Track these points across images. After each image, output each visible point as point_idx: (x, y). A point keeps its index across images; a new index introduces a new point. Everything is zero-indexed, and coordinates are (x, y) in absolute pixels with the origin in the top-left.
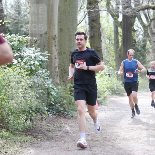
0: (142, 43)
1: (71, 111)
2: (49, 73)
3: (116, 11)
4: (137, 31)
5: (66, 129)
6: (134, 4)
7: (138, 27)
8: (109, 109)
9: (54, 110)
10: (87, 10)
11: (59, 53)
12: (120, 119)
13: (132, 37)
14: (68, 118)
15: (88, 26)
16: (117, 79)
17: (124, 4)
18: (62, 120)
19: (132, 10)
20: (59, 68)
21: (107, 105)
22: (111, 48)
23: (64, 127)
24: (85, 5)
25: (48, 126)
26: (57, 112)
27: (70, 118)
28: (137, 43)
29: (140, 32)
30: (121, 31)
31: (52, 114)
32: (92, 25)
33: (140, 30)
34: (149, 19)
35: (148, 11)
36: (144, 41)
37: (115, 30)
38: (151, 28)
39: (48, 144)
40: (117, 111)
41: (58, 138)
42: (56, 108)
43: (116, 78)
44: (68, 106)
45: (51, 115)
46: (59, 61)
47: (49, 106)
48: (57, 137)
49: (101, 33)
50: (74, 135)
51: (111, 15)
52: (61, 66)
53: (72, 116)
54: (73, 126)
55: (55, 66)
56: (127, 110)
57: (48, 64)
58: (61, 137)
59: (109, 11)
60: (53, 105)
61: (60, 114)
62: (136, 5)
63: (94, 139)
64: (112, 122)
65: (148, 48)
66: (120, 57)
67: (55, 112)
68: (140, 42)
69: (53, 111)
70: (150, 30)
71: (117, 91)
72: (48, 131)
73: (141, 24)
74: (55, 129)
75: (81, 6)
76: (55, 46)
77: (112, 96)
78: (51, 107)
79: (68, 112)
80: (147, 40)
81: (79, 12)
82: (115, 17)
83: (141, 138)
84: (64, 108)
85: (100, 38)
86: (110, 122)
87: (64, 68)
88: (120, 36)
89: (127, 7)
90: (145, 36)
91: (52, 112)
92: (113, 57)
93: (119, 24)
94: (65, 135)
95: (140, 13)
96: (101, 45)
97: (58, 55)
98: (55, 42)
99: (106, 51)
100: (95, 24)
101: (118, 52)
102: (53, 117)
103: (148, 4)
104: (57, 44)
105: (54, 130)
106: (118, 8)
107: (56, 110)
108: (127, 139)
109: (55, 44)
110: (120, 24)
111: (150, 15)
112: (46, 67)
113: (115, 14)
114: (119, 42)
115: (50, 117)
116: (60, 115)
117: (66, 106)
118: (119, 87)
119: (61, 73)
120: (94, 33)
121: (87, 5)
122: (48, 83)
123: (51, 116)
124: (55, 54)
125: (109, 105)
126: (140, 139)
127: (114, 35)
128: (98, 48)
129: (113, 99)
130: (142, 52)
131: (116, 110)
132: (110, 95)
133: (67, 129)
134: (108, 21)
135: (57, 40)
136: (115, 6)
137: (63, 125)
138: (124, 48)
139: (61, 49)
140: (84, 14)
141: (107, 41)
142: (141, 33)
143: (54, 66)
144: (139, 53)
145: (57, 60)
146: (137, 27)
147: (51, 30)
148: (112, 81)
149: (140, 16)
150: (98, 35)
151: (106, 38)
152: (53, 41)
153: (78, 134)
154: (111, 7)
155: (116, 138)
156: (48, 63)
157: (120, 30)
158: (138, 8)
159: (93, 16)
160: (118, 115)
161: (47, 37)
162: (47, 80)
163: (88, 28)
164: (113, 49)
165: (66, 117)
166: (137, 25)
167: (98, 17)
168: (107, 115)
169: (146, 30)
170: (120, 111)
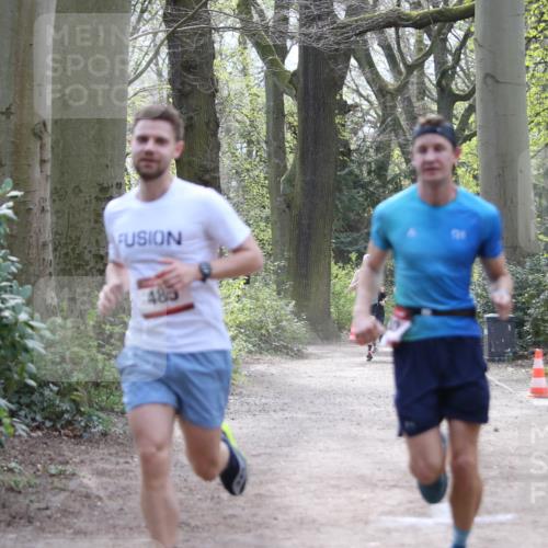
0: (373, 156)
1: (101, 414)
2: (19, 266)
3: (274, 33)
4: (355, 111)
5: (81, 485)
6: (343, 6)
7: (361, 95)
8: (246, 407)
9: (34, 408)
10: (163, 27)
11: (55, 191)
12: (289, 446)
13: (337, 132)
14: (91, 441)
15: (166, 89)
16: (279, 294)
17: (307, 7)
18: (67, 448)
19: (338, 27)
20: (55, 250)
21: (238, 391)
22: (256, 173)
23: (74, 475)
24: (158, 6)
25: (11, 470)
26: (46, 418)
27: (97, 442)
28: (355, 156)
29: (368, 113)
30: (295, 109)
31: (27, 425)
32: (183, 83)
33: (365, 105)
34: (401, 65)
35: (397, 33)
36: (382, 147)
37: (272, 104)
38: (409, 99)
39: (11, 539)
40: (275, 416)
41: (49, 517)
42: (42, 403)
43: (275, 287)
44: (89, 392)
45: (24, 427)
46: (55, 218)
47: (17, 392)
48: (48, 512)
49: (218, 115)
50: (114, 505)
51: (257, 45)
52: (63, 241)
53: (104, 434)
54: (110, 471)
55: (41, 240)
56: (315, 410)
57: (14, 232)
58: (63, 516)
59: (250, 32)
60: (31, 390)
61: (59, 426)
62: (350, 11)
63: (190, 521)
64: (259, 455)
65: (397, 176)
66: (288, 207)
67: (38, 418)
68: (367, 151)
69: (32, 415)
70: (403, 108)
71: (275, 336)
72: (11, 489)
73: (368, 82)
74: (38, 481)
75: (143, 11)
76: (43, 162)
77: (258, 356)
78: (25, 400)
79: (90, 416)
80: (393, 145)
81: (132, 34)
82: (272, 53)
83: (372, 517)
84: (74, 401)
85: (215, 134)
86: (254, 456)
87: (73, 250)
88: (291, 126)
89: (319, 18)
90: (384, 130)
91: (26, 417)
92: (264, 207)
93: (286, 81)
94: (77, 506)
95: (365, 41)
96: (216, 160)
97: (51, 197)
98: (42, 147)
99: (234, 183)
100: (196, 80)
101: (282, 187)
102: (31, 437)
103: (399, 6)
104: (48, 155)
105: (36, 486)
106: (286, 20)
107: (43, 410)
108: (314, 521)
109: (41, 154)
110: (290, 82)
111: (404, 50)
112: (5, 244)
113: (271, 43)
114: (285, 153)
115: (20, 436)
116: (56, 430)
117: (80, 395)
118: (284, 323)
119: (63, 266)
120: (191, 114)
121: (166, 8)
122: (12, 303)
123: (24, 434)
124: (42, 194)
125: (245, 392)
126: (367, 523)
127: (267, 123)
128: (207, 171)
129: (260, 368)
130: (371, 189)
131: (275, 411)
132: (250, 352)
133: (85, 481)
134: (244, 72)
135: (48, 141)
136: (270, 14)
137: (69, 469)
138: (304, 172)
139: (63, 174)
140: (154, 40)
141: (239, 146)
142: (369, 117)
143: (38, 240)
144: (361, 193)
145: (49, 218)
146: (355, 95)
147: (26, 101)
148: (257, 300)
149: (368, 50)
150: (207, 124)
151: (237, 135)
152: (35, 145)
153: (130, 504)
154: (256, 17)
155: (276, 519)
156: (15, 227)
157: (290, 104)
158: (361, 20)
159: (187, 48)
160: (282, 431)
161: (12, 126)
162: (11, 292)
163: (168, 97)
164: (262, 175)
165: (81, 436)
166: (355, 88)
167: (207, 54)
168: (241, 428)
169: (388, 104)
170: (287, 415)
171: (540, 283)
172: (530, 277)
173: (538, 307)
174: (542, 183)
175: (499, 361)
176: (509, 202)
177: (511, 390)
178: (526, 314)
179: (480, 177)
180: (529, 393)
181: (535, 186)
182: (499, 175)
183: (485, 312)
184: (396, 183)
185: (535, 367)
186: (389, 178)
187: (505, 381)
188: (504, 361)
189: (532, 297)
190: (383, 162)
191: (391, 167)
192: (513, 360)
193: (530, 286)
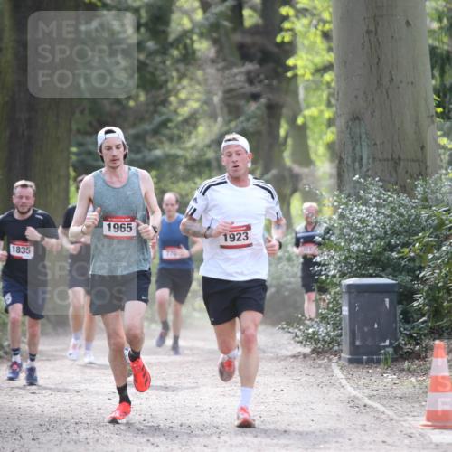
171: (442, 224)
172: (424, 213)
173: (439, 267)
174: (445, 44)
175: (370, 362)
176: (386, 80)
177: (391, 414)
178: (417, 278)
179: (334, 35)
180: (423, 420)
181: (433, 50)
182: (368, 32)
183: (343, 275)
184: (185, 47)
185: (433, 373)
186: (172, 37)
187: (380, 398)
188: (378, 362)
189: (427, 248)
190: (160, 8)
191: (175, 17)
192: (395, 360)
193: (423, 230)
